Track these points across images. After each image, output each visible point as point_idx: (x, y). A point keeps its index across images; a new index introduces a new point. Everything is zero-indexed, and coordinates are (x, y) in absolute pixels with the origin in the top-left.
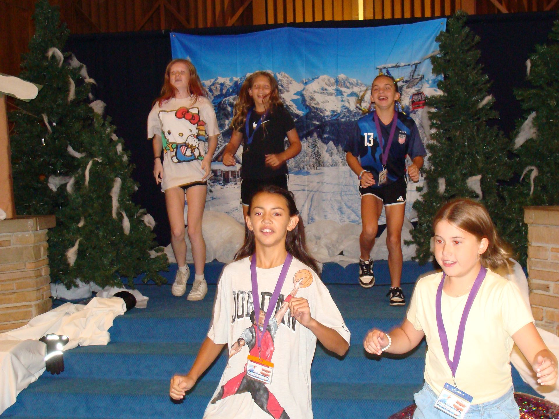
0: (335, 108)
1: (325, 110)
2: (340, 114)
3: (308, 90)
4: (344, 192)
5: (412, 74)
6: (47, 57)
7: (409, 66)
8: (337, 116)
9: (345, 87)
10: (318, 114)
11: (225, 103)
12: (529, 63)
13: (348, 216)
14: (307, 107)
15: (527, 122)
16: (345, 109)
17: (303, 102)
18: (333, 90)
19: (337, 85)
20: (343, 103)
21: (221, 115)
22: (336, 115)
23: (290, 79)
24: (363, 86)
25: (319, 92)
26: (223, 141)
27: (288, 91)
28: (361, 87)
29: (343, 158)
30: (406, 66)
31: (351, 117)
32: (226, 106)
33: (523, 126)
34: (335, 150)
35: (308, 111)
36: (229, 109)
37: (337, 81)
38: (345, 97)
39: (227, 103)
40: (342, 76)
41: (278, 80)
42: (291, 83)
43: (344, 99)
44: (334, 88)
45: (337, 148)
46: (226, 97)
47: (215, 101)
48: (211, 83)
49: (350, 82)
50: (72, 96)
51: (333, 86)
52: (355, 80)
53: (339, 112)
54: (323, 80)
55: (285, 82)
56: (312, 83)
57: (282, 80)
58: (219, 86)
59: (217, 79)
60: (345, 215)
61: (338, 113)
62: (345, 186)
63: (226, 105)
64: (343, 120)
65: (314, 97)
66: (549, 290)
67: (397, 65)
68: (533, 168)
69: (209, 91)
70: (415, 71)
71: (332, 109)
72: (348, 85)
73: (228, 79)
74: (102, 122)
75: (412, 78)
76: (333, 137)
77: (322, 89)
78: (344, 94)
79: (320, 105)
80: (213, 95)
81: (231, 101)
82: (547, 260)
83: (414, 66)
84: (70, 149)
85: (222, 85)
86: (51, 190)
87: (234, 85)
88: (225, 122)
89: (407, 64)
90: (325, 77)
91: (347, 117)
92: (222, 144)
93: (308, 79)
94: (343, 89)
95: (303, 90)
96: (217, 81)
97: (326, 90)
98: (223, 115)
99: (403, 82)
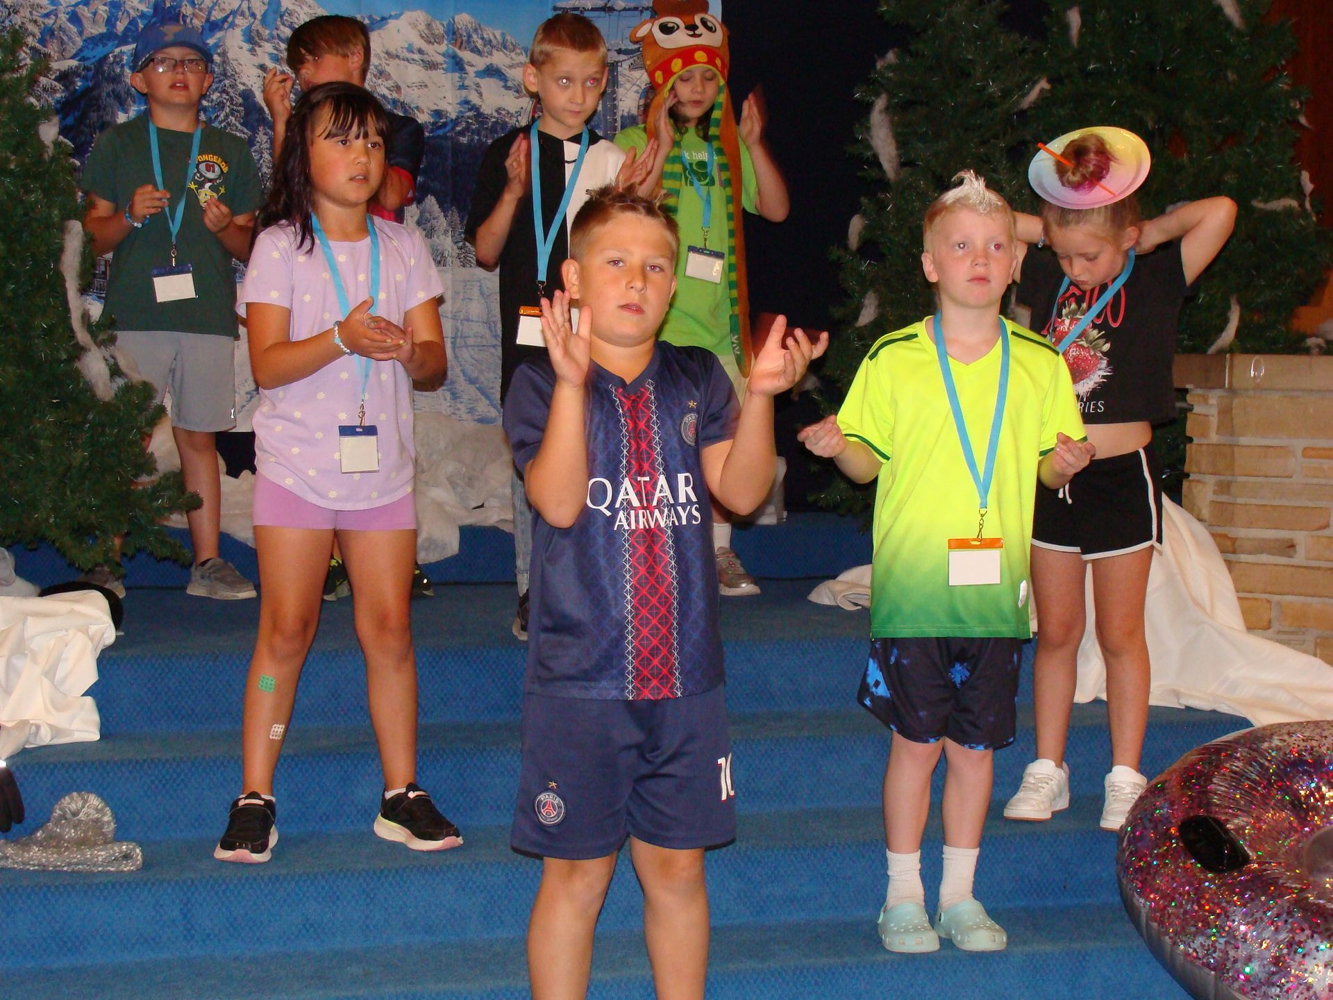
0: (443, 106)
1: (417, 108)
2: (456, 122)
4: (461, 337)
7: (637, 13)
8: (448, 129)
9: (472, 51)
11: (118, 61)
13: (470, 406)
16: (470, 110)
18: (439, 54)
19: (450, 41)
20: (464, 92)
21: (104, 94)
22: (445, 125)
24: (518, 51)
25: (401, 56)
28: (513, 55)
29: (461, 244)
30: (629, 9)
31: (483, 133)
34: (442, 222)
38: (471, 79)
39: (125, 62)
40: (464, 20)
41: (283, 9)
43: (466, 83)
44: (443, 47)
45: (446, 216)
47: (87, 53)
49: (485, 36)
51: (439, 43)
52: (498, 33)
53: (453, 116)
56: (380, 28)
57: (295, 11)
58: (107, 8)
60: (461, 403)
61: (452, 120)
62: (465, 323)
63: (123, 66)
64: (464, 140)
65: (388, 69)
66: (1295, 551)
67: (609, 5)
69: (70, 20)
71: (435, 108)
72: (479, 44)
76: (436, 185)
77: (410, 50)
78: (467, 67)
79: (403, 92)
80: (81, 33)
82: (1291, 477)
85: (115, 6)
87: (151, 11)
89: (632, 5)
90: (420, 16)
91: (473, 132)
93: (370, 18)
94: (466, 55)
97: (420, 51)
98: (108, 95)
99: (619, 52)
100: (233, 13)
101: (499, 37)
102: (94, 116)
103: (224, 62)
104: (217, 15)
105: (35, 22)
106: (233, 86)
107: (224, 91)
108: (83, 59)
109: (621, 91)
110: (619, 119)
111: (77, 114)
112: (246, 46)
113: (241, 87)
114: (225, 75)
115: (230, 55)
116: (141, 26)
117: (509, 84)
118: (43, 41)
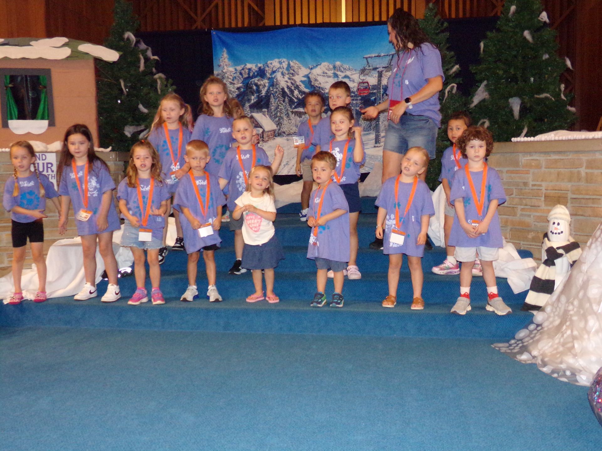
1: (325, 88)
3: (313, 74)
5: (389, 62)
6: (124, 39)
9: (341, 72)
10: (320, 91)
11: (251, 83)
12: (482, 45)
14: (312, 86)
15: (480, 88)
17: (309, 82)
19: (334, 70)
21: (248, 92)
23: (300, 65)
24: (353, 70)
25: (321, 75)
26: (250, 112)
27: (298, 74)
28: (352, 72)
32: (252, 86)
33: (477, 92)
35: (312, 89)
36: (255, 88)
37: (335, 67)
40: (338, 63)
41: (291, 66)
42: (300, 69)
44: (332, 72)
46: (253, 79)
47: (244, 82)
48: (241, 68)
49: (344, 67)
50: (142, 67)
51: (331, 70)
54: (324, 66)
55: (296, 67)
56: (316, 68)
58: (247, 70)
59: (246, 65)
63: (252, 84)
65: (318, 79)
68: (485, 120)
69: (240, 74)
70: (392, 59)
72: (342, 70)
73: (254, 65)
74: (165, 83)
75: (390, 65)
77: (324, 73)
78: (339, 76)
79: (322, 85)
80: (242, 77)
81: (256, 81)
83: (391, 56)
84: (141, 107)
85: (250, 69)
86: (126, 136)
87: (258, 70)
88: (251, 98)
89: (386, 54)
90: (326, 64)
92: (249, 114)
93: (313, 66)
94: (339, 73)
95: (310, 73)
96: (246, 67)
97: (326, 73)
98: (249, 92)
99: (383, 68)
100: (279, 68)
101: (348, 67)
102: (246, 98)
103: (277, 81)
104: (275, 69)
105: (231, 75)
106: (279, 87)
107: (277, 89)
108: (243, 84)
109: (382, 78)
110: (381, 87)
111: (242, 97)
112: (282, 76)
113: (281, 87)
114: (277, 84)
115: (278, 79)
116: (256, 74)
117: (351, 80)
118: (233, 80)
